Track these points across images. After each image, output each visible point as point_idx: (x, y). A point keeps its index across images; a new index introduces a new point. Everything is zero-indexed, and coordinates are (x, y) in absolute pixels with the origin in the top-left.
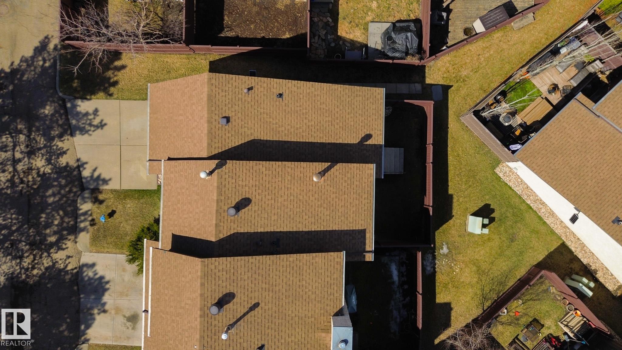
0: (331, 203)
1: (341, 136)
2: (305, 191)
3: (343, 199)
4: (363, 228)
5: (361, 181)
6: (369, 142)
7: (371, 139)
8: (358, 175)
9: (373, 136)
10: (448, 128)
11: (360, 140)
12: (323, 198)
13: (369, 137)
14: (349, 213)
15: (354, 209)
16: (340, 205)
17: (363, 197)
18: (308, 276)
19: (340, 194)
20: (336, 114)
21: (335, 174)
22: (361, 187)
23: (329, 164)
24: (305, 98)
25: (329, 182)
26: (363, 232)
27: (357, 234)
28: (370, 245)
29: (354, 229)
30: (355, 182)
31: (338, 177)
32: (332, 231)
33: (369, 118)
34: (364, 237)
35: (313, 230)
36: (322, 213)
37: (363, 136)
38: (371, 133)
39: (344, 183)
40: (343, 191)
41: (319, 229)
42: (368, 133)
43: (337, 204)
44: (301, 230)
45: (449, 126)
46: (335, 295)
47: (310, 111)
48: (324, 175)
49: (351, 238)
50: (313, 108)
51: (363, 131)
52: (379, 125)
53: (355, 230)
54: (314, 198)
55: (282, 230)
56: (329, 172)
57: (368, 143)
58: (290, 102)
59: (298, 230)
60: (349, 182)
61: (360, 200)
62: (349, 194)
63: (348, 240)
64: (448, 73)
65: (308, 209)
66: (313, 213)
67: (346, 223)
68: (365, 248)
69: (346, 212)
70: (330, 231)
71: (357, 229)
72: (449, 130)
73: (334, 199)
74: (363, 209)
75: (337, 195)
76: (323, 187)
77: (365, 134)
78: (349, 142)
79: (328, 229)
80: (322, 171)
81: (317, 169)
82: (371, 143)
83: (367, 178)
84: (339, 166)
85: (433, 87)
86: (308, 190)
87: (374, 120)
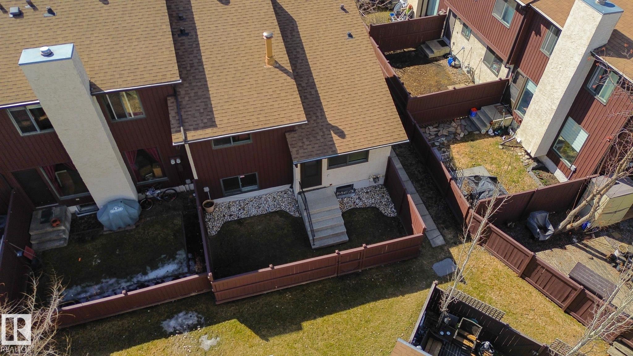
0: (243, 81)
1: (331, 102)
2: (251, 51)
3: (251, 93)
4: (217, 123)
5: (280, 109)
6: (335, 137)
7: (339, 138)
8: (286, 105)
9: (344, 140)
10: (403, 295)
11: (333, 125)
12: (247, 71)
13: (342, 135)
14: (235, 103)
15: (240, 108)
16: (242, 91)
17: (259, 116)
18: (144, 46)
19: (257, 89)
20: (354, 92)
21: (280, 79)
22: (272, 111)
23: (291, 71)
24: (358, 58)
25: (268, 74)
26: (212, 124)
27: (208, 117)
28: (195, 136)
29: (215, 113)
30: (276, 103)
31: (277, 82)
32: (208, 88)
33: (365, 130)
34: (205, 127)
35: (205, 67)
36: (228, 73)
37: (340, 127)
38: (347, 136)
39: (271, 90)
40: (262, 91)
41: (206, 73)
42: (346, 133)
43: (243, 88)
44: (202, 54)
45: (406, 296)
46: (119, 80)
47: (346, 66)
48: (276, 67)
49: (202, 111)
50: (351, 68)
51: (346, 126)
52: (360, 144)
53: (213, 114)
54: (245, 61)
55: (199, 36)
56: (280, 72)
57: (333, 135)
58: (347, 46)
59: (202, 52)
60: (274, 96)
61: (254, 113)
62: (259, 99)
63: (197, 108)
64: (479, 273)
65: (230, 57)
66: (226, 64)
67: (221, 101)
68: (189, 130)
69: (235, 99)
70: (207, 85)
71: (215, 116)
72: (400, 298)
73: (248, 84)
74: (243, 119)
75: (255, 86)
76: (260, 69)
77: (343, 130)
78: (326, 113)
79: (208, 83)
80: (279, 64)
81: (280, 59)
82: (334, 139)
83: (286, 115)
84: (292, 82)
85: (450, 260)
86: (253, 54)
87: (365, 136)
